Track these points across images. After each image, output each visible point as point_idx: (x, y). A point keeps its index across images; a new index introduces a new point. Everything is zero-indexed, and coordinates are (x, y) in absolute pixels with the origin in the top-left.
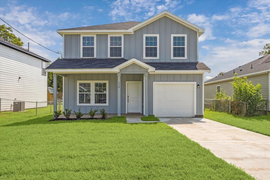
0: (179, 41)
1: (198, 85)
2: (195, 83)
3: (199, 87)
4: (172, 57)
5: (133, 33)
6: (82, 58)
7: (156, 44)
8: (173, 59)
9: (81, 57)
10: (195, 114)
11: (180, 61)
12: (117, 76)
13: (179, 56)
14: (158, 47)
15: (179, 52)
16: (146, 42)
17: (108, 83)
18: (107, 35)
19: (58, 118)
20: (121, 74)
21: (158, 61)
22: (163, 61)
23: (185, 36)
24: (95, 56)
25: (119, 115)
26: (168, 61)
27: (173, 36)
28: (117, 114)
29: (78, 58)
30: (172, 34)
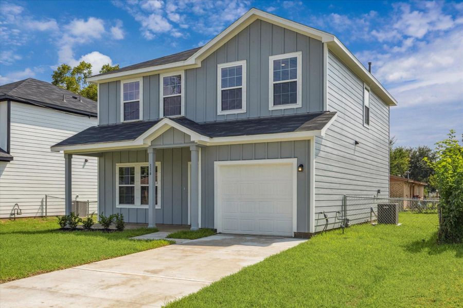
0: (285, 69)
1: (301, 166)
2: (294, 161)
3: (300, 169)
4: (271, 107)
5: (199, 65)
6: (123, 123)
7: (239, 81)
8: (274, 109)
9: (122, 120)
10: (295, 230)
11: (287, 114)
12: (148, 154)
13: (285, 102)
14: (244, 86)
15: (285, 93)
16: (222, 80)
17: (160, 165)
18: (159, 74)
19: (65, 227)
20: (153, 149)
21: (244, 118)
22: (254, 116)
23: (298, 55)
24: (141, 118)
25: (150, 226)
26: (264, 115)
27: (272, 59)
28: (147, 224)
29: (118, 123)
30: (272, 55)
